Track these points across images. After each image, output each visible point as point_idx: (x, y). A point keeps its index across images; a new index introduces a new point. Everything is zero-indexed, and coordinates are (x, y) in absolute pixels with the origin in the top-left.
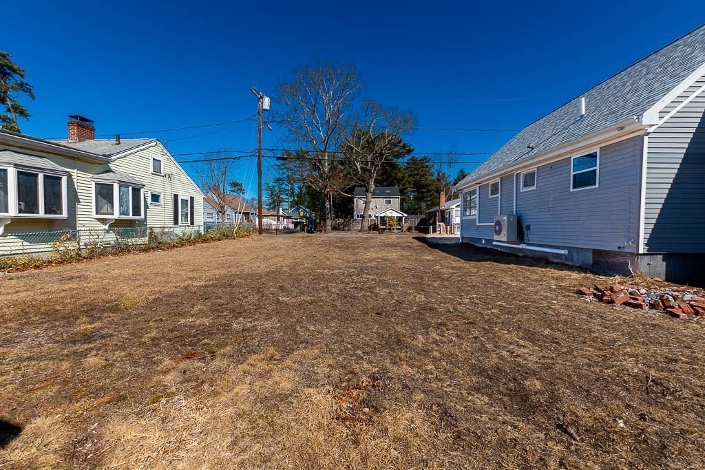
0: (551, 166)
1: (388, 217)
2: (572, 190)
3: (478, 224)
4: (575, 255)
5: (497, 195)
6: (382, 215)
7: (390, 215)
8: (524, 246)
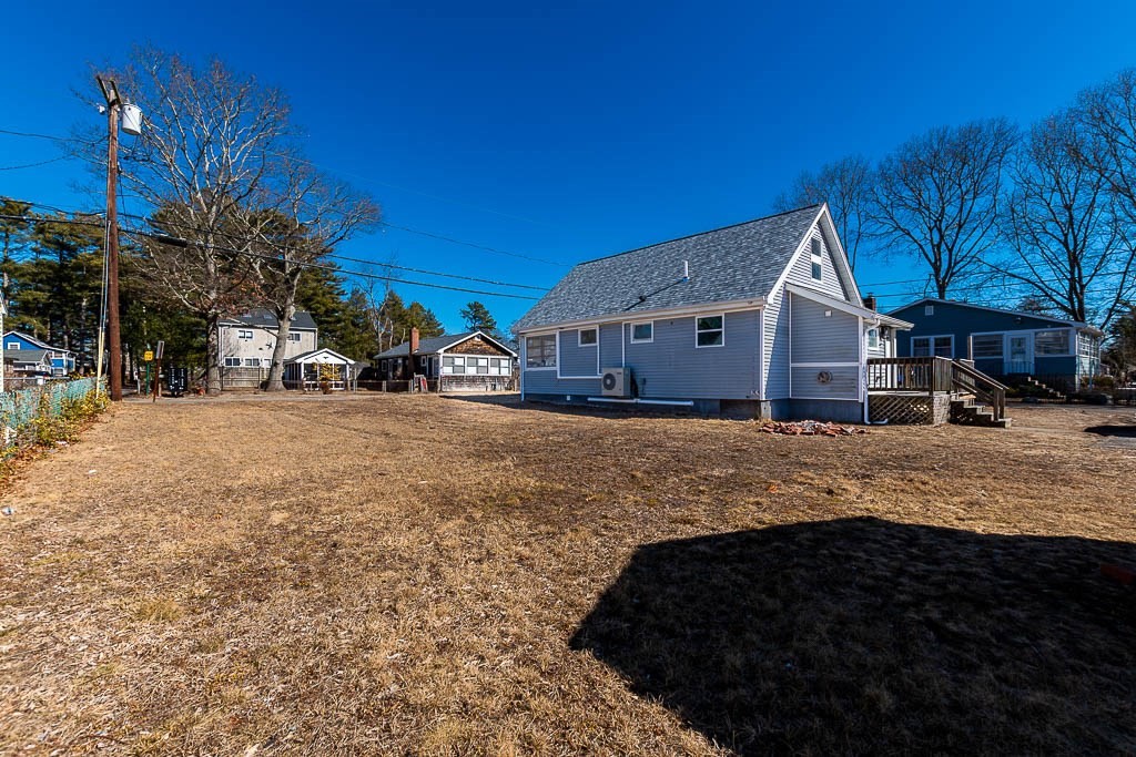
0: (672, 322)
1: (321, 366)
2: (697, 346)
3: (559, 377)
4: (701, 406)
5: (593, 345)
6: (309, 361)
7: (323, 361)
8: (639, 401)
